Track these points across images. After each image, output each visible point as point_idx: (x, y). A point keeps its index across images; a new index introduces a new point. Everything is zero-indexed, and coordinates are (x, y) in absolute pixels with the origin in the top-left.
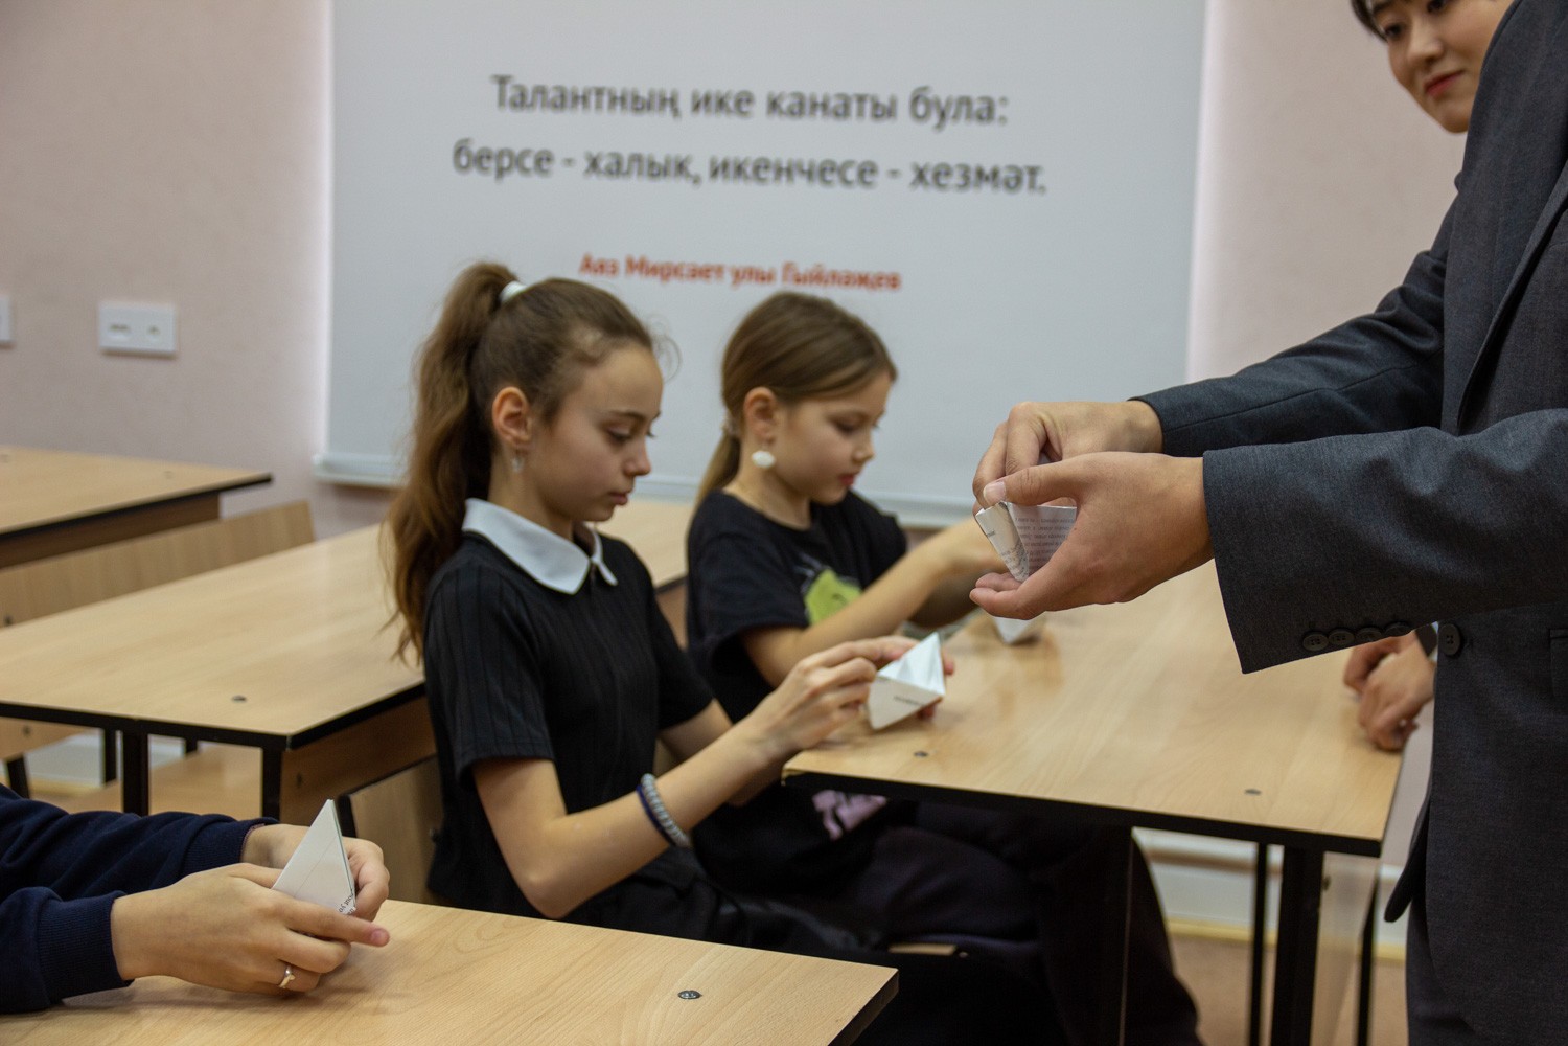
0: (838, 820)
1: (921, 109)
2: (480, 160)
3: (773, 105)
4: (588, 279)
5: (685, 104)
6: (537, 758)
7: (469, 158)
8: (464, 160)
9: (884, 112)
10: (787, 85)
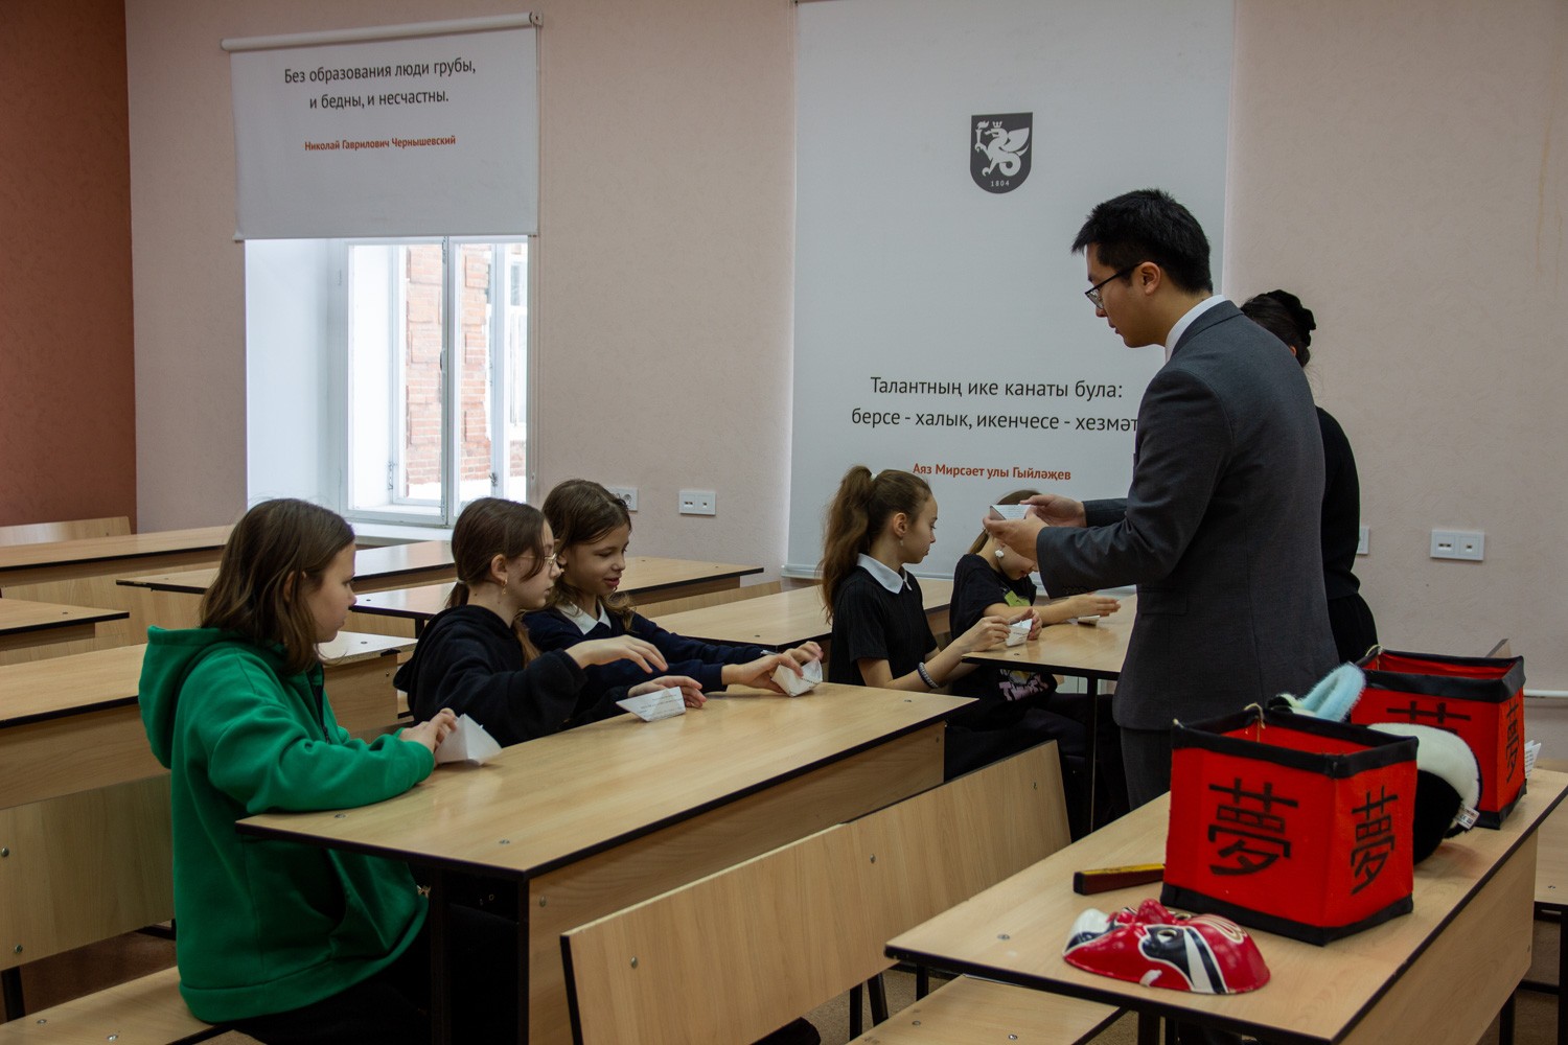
0: (1011, 694)
1: (1080, 391)
2: (864, 418)
3: (1008, 389)
4: (916, 474)
5: (965, 389)
6: (883, 659)
7: (859, 416)
8: (857, 418)
9: (1062, 392)
10: (1014, 380)
